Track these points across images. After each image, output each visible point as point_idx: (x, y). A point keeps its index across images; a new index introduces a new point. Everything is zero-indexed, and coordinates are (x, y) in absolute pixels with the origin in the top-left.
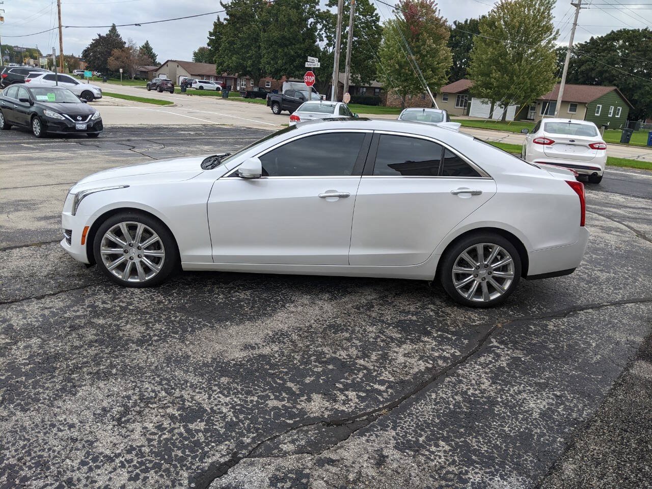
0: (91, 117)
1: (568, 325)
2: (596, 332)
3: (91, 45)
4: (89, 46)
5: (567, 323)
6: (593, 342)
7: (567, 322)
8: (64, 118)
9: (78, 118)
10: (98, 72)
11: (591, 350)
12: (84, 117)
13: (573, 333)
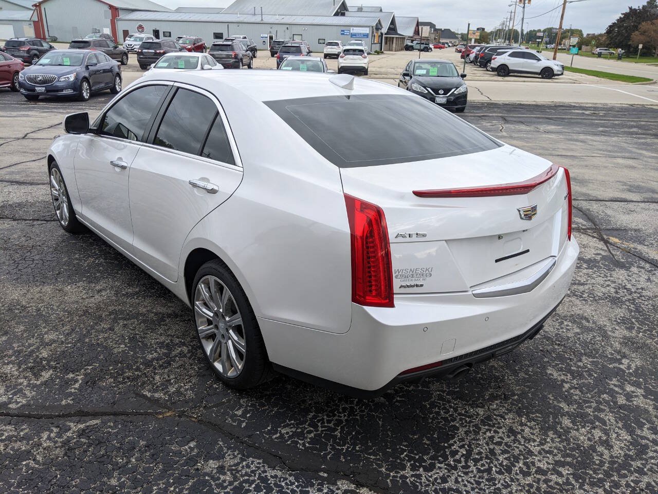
0: (454, 91)
3: (618, 20)
4: (616, 22)
8: (427, 92)
9: (440, 92)
10: (622, 50)
12: (446, 91)
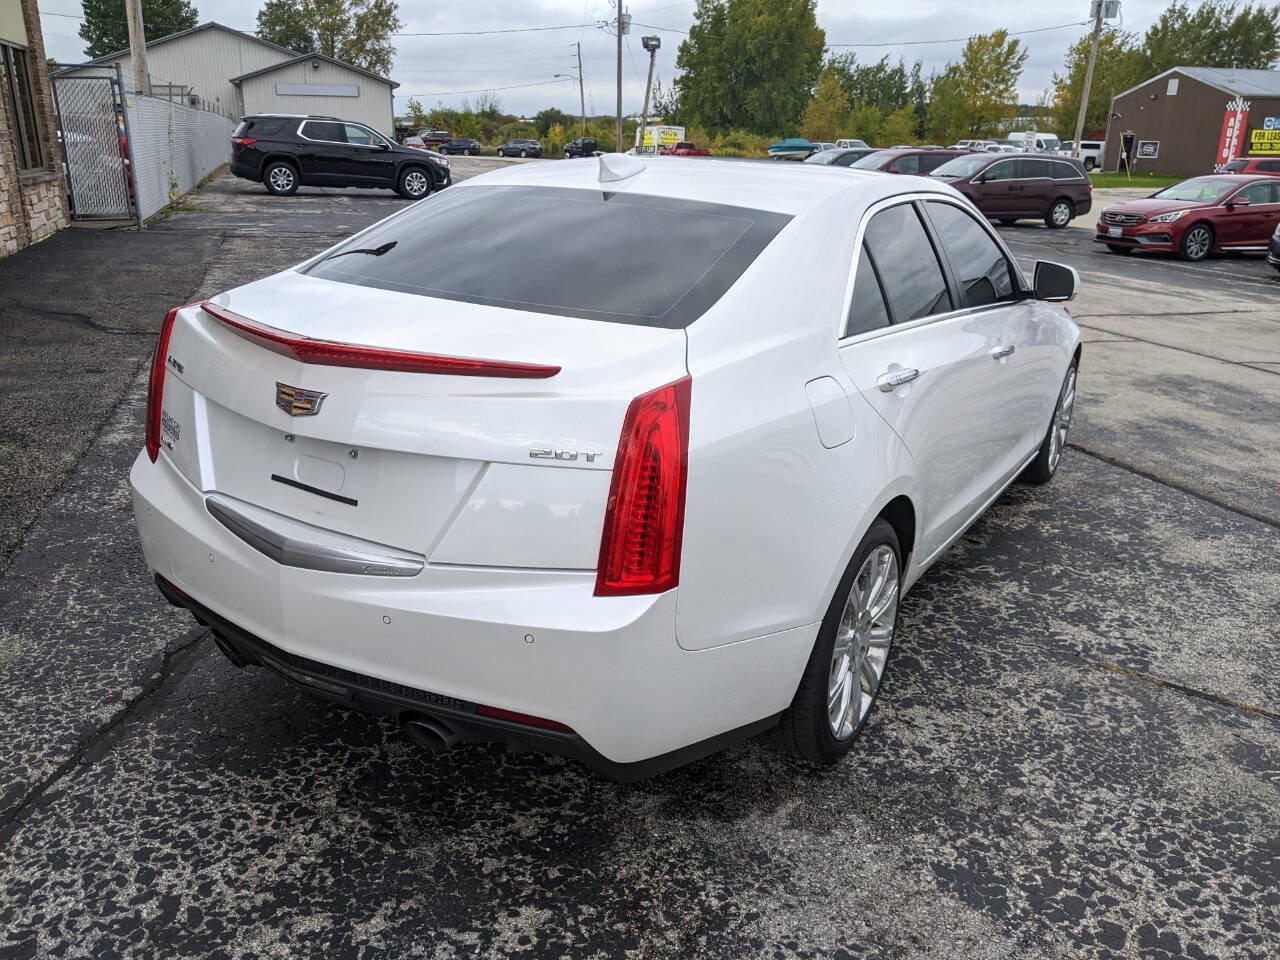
1: (145, 631)
2: (73, 638)
5: (151, 634)
6: (73, 607)
7: (152, 638)
11: (75, 586)
13: (124, 613)
